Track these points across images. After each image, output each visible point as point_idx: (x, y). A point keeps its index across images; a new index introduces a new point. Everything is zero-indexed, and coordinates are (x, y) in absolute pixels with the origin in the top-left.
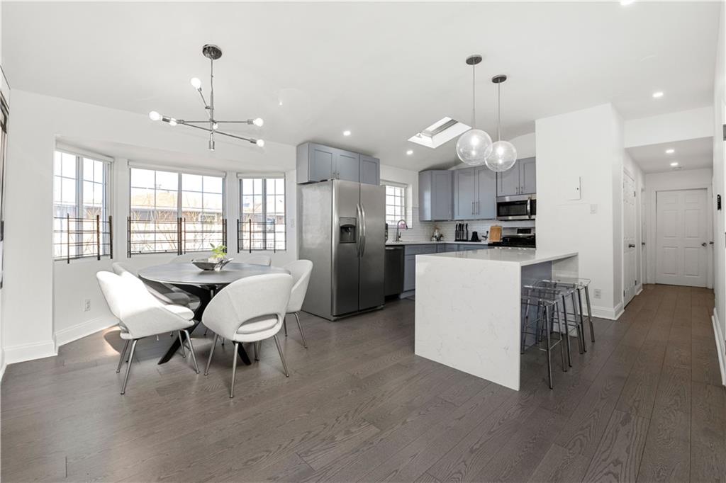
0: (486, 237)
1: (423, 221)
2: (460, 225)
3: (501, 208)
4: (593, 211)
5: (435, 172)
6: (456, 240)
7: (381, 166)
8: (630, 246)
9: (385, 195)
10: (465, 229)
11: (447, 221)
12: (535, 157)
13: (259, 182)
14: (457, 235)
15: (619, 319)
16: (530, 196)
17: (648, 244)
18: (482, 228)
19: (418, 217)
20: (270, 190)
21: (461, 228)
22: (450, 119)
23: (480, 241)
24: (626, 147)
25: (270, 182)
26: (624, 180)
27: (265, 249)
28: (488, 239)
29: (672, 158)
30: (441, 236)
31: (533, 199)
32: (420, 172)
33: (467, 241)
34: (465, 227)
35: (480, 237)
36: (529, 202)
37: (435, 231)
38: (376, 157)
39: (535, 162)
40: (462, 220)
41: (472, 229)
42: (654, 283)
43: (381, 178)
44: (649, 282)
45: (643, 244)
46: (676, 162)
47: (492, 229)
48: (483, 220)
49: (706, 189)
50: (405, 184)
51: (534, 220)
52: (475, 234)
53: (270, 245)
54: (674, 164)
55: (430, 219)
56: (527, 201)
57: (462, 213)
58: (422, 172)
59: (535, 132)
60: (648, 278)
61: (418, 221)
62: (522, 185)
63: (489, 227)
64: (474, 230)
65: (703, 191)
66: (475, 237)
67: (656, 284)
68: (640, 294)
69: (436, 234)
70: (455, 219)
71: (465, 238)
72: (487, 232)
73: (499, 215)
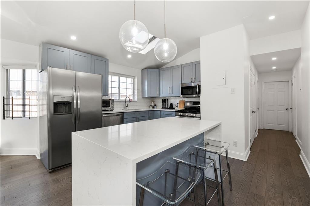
0: (177, 106)
1: (144, 97)
2: (164, 99)
3: (183, 90)
4: (233, 92)
5: (150, 70)
6: (162, 108)
7: (109, 63)
8: (253, 112)
9: (108, 81)
10: (166, 102)
11: (157, 97)
12: (200, 61)
13: (20, 71)
14: (163, 105)
15: (248, 160)
16: (198, 83)
17: (260, 109)
18: (175, 101)
19: (141, 95)
20: (28, 77)
21: (165, 101)
22: (153, 36)
23: (174, 108)
24: (251, 55)
25: (28, 71)
26: (250, 74)
27: (24, 116)
28: (178, 108)
29: (274, 63)
30: (155, 105)
31: (199, 85)
32: (142, 70)
33: (167, 108)
34: (166, 101)
35: (174, 106)
36: (198, 86)
37: (152, 103)
38: (107, 58)
39: (200, 63)
40: (165, 97)
41: (170, 102)
42: (263, 128)
43: (109, 71)
44: (260, 128)
45: (258, 109)
46: (275, 67)
47: (180, 102)
48: (175, 97)
49: (288, 81)
50: (133, 76)
51: (200, 97)
52: (171, 105)
53: (27, 114)
54: (274, 68)
55: (147, 96)
56: (197, 86)
57: (164, 93)
58: (143, 70)
59: (200, 47)
60: (260, 126)
61: (141, 97)
62: (194, 77)
63: (179, 101)
64: (171, 102)
65: (287, 82)
66: (171, 107)
67: (264, 129)
68: (257, 136)
69: (153, 104)
70: (161, 96)
71: (167, 107)
72: (178, 103)
73: (182, 94)
